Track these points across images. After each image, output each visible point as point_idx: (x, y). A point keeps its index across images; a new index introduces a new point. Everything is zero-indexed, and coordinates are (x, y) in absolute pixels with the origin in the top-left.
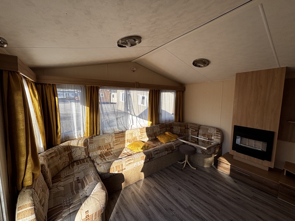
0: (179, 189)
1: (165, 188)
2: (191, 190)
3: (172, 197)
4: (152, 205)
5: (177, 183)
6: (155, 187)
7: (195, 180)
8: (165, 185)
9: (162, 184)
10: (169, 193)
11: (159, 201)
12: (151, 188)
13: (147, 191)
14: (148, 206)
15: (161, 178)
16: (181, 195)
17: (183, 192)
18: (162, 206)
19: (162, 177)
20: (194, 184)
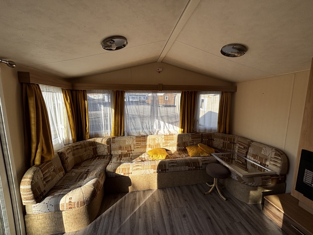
0: (184, 216)
1: (168, 207)
2: (199, 223)
3: (170, 220)
4: (144, 219)
5: (187, 207)
6: (159, 202)
7: (214, 213)
8: (171, 204)
9: (169, 202)
10: (169, 215)
11: (153, 218)
12: (155, 201)
13: (148, 203)
14: (139, 218)
15: (172, 195)
16: (182, 223)
17: (187, 221)
18: (152, 224)
19: (174, 195)
20: (209, 218)
